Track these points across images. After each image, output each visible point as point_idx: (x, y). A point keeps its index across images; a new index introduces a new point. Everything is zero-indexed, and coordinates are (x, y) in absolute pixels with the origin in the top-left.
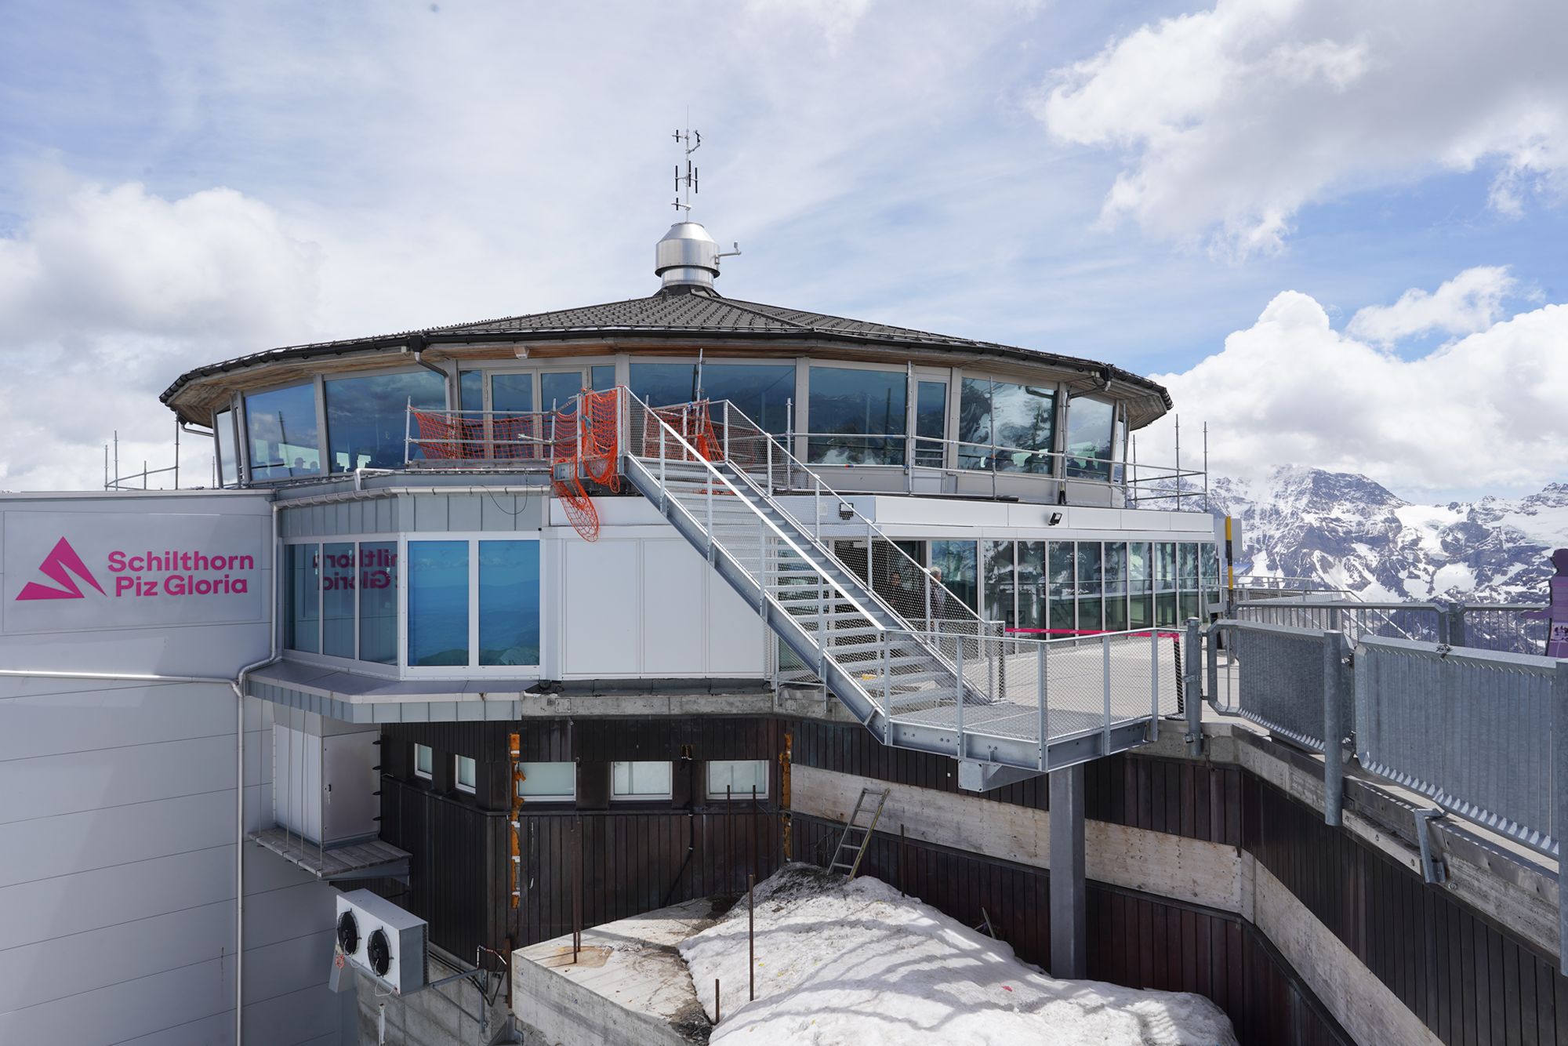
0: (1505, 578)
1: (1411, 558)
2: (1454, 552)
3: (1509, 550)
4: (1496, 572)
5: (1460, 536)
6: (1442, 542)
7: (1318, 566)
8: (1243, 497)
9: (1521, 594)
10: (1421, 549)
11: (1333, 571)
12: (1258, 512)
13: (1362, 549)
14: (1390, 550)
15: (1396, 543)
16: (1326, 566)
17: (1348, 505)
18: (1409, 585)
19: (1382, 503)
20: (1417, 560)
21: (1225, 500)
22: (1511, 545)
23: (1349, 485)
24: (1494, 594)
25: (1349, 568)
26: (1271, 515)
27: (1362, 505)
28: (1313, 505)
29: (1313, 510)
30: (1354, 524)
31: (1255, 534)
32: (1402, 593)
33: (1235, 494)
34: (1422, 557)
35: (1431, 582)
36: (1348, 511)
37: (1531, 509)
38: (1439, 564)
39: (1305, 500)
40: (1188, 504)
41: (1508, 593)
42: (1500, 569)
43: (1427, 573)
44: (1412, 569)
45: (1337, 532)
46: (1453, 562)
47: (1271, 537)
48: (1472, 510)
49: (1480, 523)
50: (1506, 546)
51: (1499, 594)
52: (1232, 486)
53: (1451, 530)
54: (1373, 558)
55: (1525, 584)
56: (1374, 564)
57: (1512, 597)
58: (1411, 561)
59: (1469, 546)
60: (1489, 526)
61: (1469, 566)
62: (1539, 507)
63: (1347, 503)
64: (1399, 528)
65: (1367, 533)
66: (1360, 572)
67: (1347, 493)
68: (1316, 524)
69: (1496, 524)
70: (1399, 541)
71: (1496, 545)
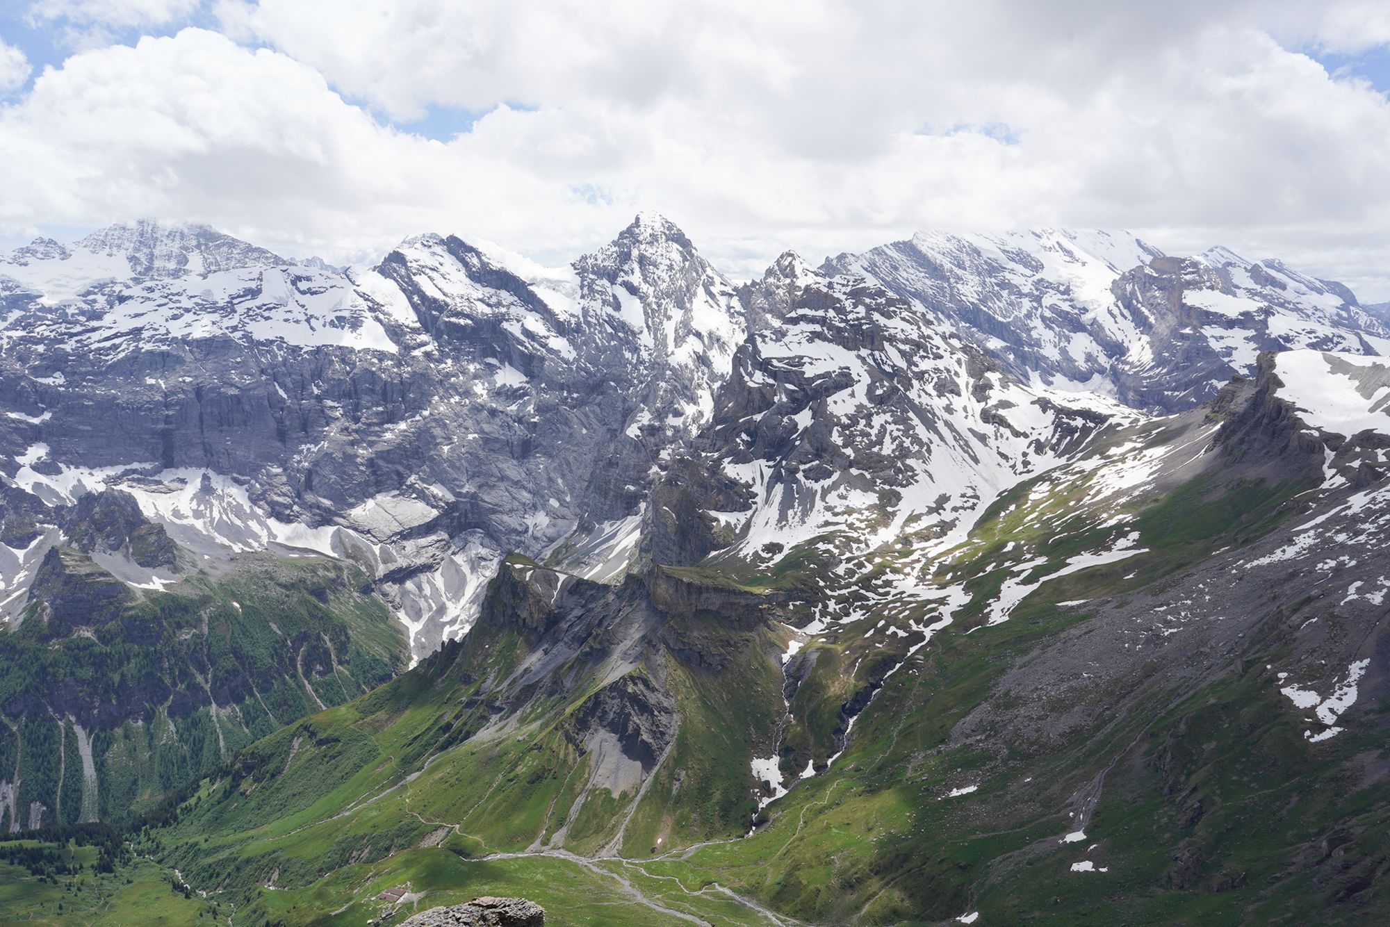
9: (21, 338)
37: (23, 261)
55: (24, 329)
57: (14, 341)
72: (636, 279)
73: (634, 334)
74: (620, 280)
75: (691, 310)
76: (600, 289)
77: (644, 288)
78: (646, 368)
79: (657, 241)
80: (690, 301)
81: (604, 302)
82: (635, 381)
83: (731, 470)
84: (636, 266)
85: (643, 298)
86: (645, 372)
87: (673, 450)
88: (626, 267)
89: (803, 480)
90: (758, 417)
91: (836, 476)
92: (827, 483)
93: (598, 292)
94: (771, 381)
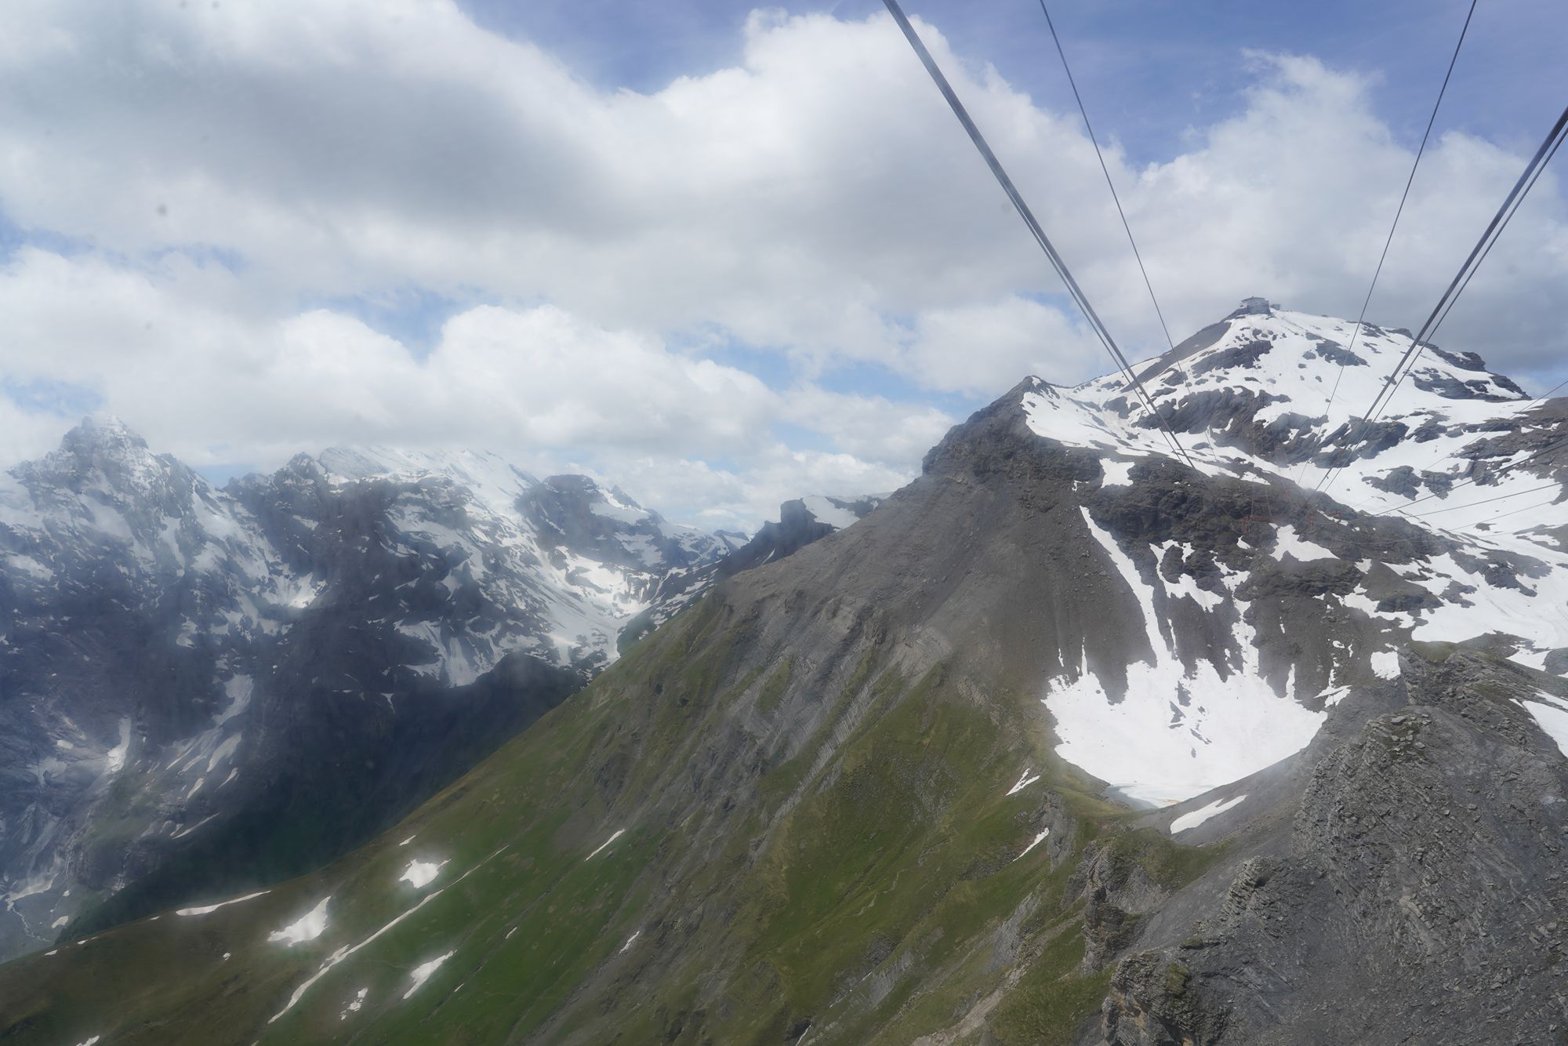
72: (105, 487)
73: (123, 546)
74: (84, 489)
75: (195, 517)
76: (63, 499)
77: (120, 497)
78: (153, 581)
79: (123, 446)
80: (190, 509)
81: (73, 513)
82: (144, 596)
83: (407, 631)
84: (103, 476)
85: (121, 507)
86: (154, 586)
87: (228, 659)
88: (89, 474)
89: (472, 633)
90: (412, 584)
91: (498, 627)
92: (494, 632)
93: (62, 502)
94: (414, 552)
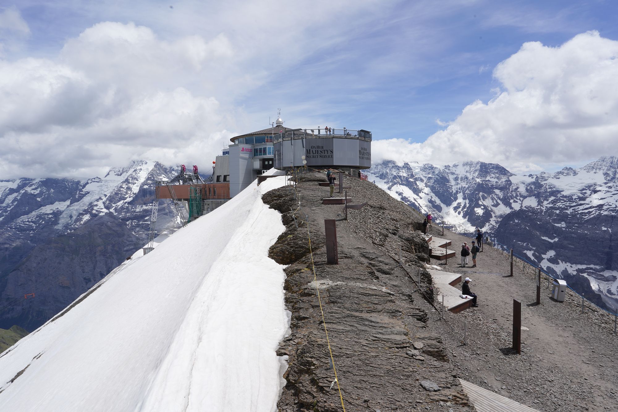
0: (548, 202)
1: (515, 195)
2: (530, 193)
3: (550, 192)
4: (544, 200)
5: (533, 187)
6: (526, 189)
7: (481, 198)
8: (454, 172)
10: (518, 191)
11: (487, 200)
12: (460, 178)
13: (497, 191)
14: (507, 192)
15: (509, 189)
16: (484, 198)
17: (493, 175)
18: (514, 205)
19: (505, 174)
20: (517, 195)
21: (448, 173)
22: (550, 190)
23: (493, 168)
24: (542, 207)
25: (493, 199)
26: (464, 179)
27: (497, 175)
28: (480, 175)
29: (480, 177)
30: (494, 182)
31: (459, 186)
32: (511, 208)
33: (451, 171)
34: (518, 194)
35: (522, 204)
36: (493, 177)
38: (525, 197)
39: (477, 173)
40: (434, 175)
41: (546, 207)
42: (546, 199)
43: (520, 200)
44: (515, 199)
45: (488, 185)
46: (530, 196)
47: (464, 187)
48: (537, 177)
49: (539, 182)
50: (549, 190)
51: (543, 207)
52: (450, 168)
53: (529, 184)
54: (501, 195)
56: (501, 197)
58: (515, 196)
59: (535, 191)
60: (543, 183)
61: (535, 198)
62: (561, 176)
63: (492, 174)
64: (511, 184)
65: (499, 186)
66: (496, 200)
67: (492, 171)
68: (481, 182)
69: (545, 182)
70: (511, 188)
71: (545, 190)
